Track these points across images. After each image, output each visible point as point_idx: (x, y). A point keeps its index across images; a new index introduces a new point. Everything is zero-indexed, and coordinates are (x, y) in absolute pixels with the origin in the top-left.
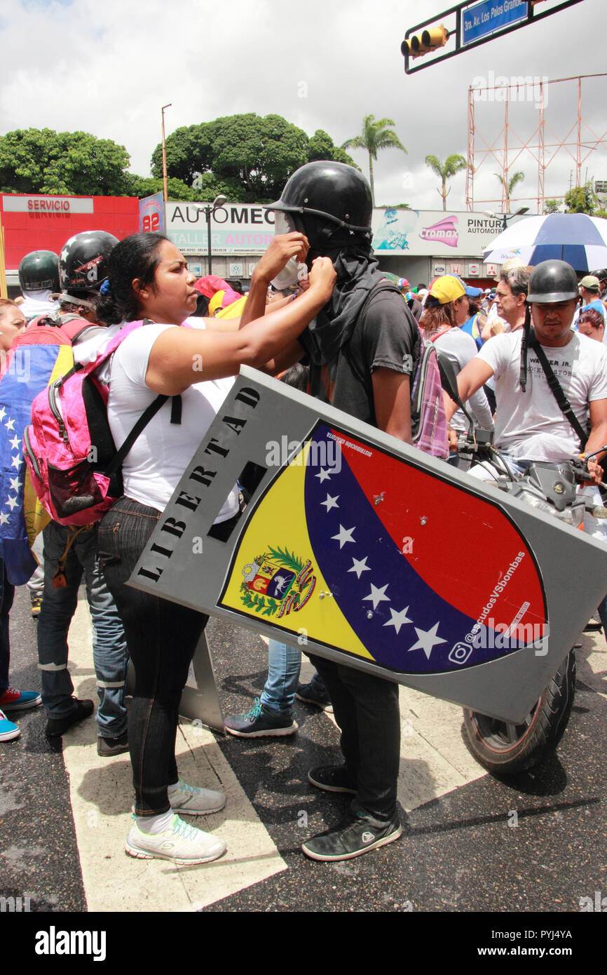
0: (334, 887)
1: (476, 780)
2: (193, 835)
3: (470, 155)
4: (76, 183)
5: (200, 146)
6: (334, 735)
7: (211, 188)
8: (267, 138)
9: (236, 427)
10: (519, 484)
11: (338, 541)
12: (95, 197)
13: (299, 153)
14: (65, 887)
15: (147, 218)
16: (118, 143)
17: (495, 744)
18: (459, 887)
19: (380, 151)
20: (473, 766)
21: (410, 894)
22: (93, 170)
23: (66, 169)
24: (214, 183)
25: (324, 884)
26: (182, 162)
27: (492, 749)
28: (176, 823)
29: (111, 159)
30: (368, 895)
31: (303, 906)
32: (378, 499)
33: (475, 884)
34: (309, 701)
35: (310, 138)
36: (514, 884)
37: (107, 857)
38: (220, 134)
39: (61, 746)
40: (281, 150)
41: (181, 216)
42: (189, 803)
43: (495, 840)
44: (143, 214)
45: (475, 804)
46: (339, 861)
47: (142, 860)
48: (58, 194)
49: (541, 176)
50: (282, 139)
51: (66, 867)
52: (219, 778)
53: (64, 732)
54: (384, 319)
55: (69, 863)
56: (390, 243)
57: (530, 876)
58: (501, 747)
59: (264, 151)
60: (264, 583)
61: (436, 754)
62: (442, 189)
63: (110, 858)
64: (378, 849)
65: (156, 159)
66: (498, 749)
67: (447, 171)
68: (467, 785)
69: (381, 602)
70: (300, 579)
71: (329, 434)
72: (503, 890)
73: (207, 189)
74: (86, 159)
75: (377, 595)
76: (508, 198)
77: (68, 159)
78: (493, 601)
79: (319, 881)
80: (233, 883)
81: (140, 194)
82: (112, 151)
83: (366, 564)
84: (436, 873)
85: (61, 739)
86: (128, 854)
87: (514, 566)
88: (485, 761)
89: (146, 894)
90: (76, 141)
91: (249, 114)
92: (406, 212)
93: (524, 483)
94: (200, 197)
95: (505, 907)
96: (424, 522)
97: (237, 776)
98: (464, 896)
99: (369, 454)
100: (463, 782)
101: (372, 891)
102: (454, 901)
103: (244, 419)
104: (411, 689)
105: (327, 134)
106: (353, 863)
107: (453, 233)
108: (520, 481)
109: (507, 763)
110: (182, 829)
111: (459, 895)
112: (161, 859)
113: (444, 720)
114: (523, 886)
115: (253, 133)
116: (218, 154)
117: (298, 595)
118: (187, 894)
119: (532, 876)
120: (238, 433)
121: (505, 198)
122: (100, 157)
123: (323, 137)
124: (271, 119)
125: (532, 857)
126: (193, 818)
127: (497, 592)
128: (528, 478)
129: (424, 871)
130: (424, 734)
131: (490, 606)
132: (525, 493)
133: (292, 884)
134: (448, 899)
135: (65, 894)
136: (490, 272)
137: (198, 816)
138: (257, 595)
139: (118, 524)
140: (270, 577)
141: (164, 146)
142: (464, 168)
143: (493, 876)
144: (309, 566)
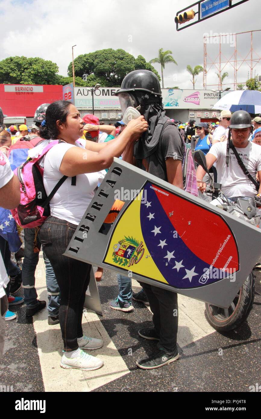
0: (150, 380)
1: (211, 334)
2: (89, 358)
3: (205, 65)
4: (36, 79)
5: (89, 63)
6: (150, 315)
7: (94, 81)
8: (117, 59)
9: (112, 184)
10: (232, 207)
11: (154, 233)
12: (44, 85)
13: (131, 65)
14: (35, 381)
15: (66, 94)
16: (54, 62)
17: (219, 319)
18: (204, 380)
19: (166, 64)
20: (209, 328)
21: (183, 383)
22: (43, 74)
23: (31, 74)
24: (95, 79)
25: (146, 379)
26: (81, 70)
27: (218, 321)
28: (81, 353)
29: (50, 69)
30: (165, 384)
31: (137, 388)
32: (171, 214)
33: (211, 379)
34: (139, 300)
35: (135, 59)
36: (228, 379)
37: (53, 368)
38: (97, 58)
39: (33, 321)
40: (124, 64)
41: (81, 93)
42: (87, 345)
43: (219, 360)
44: (64, 92)
45: (211, 345)
46: (152, 369)
47: (68, 369)
48: (28, 84)
49: (236, 74)
50: (124, 59)
51: (35, 372)
52: (100, 334)
53: (34, 315)
54: (171, 136)
55: (36, 371)
56: (171, 104)
57: (234, 375)
58: (222, 319)
59: (116, 65)
60: (122, 252)
61: (193, 323)
62: (193, 80)
63: (54, 368)
64: (169, 364)
65: (70, 69)
66: (220, 320)
67: (195, 73)
68: (207, 336)
69: (171, 259)
70: (138, 250)
71: (151, 186)
72: (223, 381)
73: (92, 81)
74: (40, 69)
75: (170, 256)
76: (221, 84)
77: (32, 69)
78: (217, 256)
79: (144, 378)
80: (107, 379)
81: (63, 84)
82: (51, 65)
83: (166, 242)
84: (194, 374)
85: (32, 318)
86: (62, 367)
87: (226, 241)
88: (215, 325)
89: (70, 384)
90: (35, 61)
91: (109, 49)
92: (177, 90)
93: (234, 207)
94: (89, 85)
95: (224, 389)
96: (189, 224)
97: (108, 333)
98: (206, 384)
99: (167, 195)
100: (205, 335)
101: (167, 382)
102: (202, 386)
103: (115, 181)
104: (182, 295)
105: (143, 57)
106: (158, 370)
107: (197, 99)
108: (233, 206)
109: (225, 326)
110: (84, 356)
111: (204, 383)
112: (76, 369)
113: (197, 308)
114: (232, 379)
115: (111, 57)
116: (96, 66)
117: (137, 257)
118: (88, 384)
119: (235, 375)
120: (113, 187)
121: (220, 84)
122: (46, 68)
123: (142, 58)
124: (119, 51)
125: (235, 367)
126: (90, 351)
127: (219, 252)
128: (236, 204)
129: (189, 373)
130: (188, 315)
131: (216, 258)
132: (235, 211)
133: (132, 379)
134: (199, 385)
135: (35, 384)
136: (214, 116)
137: (91, 350)
138: (120, 257)
139: (50, 228)
140: (125, 250)
141: (73, 63)
142: (202, 71)
143: (219, 375)
144: (141, 244)
